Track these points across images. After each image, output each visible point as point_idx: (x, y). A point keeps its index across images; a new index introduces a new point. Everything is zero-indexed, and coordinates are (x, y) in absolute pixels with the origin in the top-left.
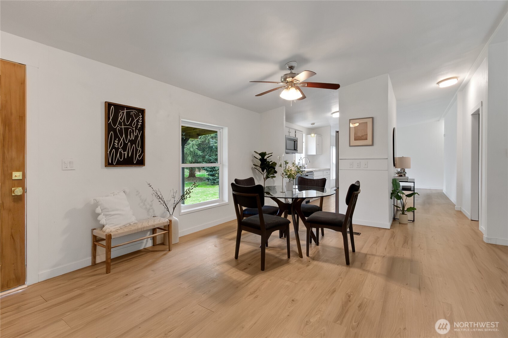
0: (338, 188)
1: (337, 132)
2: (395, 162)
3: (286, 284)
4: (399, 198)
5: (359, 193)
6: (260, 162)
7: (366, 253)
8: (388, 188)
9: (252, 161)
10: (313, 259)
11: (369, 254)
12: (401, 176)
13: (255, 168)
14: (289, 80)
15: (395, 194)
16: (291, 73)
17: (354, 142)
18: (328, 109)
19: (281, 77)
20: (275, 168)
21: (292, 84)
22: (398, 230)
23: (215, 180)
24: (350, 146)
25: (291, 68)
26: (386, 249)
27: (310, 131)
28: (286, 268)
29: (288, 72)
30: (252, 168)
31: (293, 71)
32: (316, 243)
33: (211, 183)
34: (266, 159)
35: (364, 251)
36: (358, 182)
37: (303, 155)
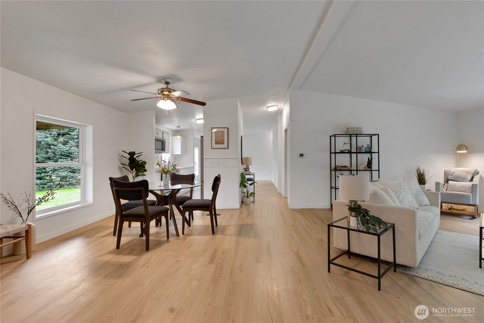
0: (203, 182)
1: (202, 137)
2: (243, 161)
3: (170, 254)
4: (245, 186)
5: (220, 183)
6: (128, 161)
7: (225, 225)
8: (237, 180)
9: (120, 160)
10: (188, 235)
11: (226, 226)
12: (246, 171)
13: (122, 167)
14: (166, 93)
15: (243, 184)
16: (167, 88)
17: (215, 146)
18: (193, 116)
19: (158, 89)
20: (144, 167)
21: (169, 97)
22: (244, 209)
23: (46, 184)
24: (212, 148)
25: (167, 83)
26: (237, 221)
27: (176, 132)
28: (166, 245)
29: (165, 86)
30: (119, 167)
31: (170, 86)
32: (188, 225)
33: (39, 188)
34: (135, 159)
35: (223, 224)
36: (219, 175)
37: (169, 155)
